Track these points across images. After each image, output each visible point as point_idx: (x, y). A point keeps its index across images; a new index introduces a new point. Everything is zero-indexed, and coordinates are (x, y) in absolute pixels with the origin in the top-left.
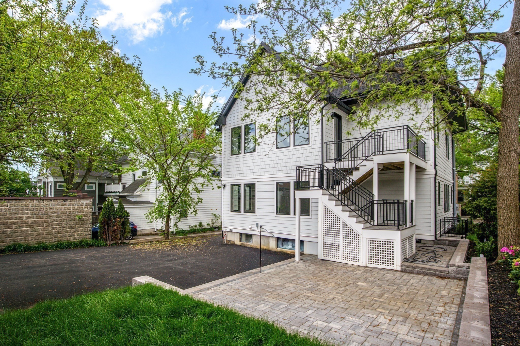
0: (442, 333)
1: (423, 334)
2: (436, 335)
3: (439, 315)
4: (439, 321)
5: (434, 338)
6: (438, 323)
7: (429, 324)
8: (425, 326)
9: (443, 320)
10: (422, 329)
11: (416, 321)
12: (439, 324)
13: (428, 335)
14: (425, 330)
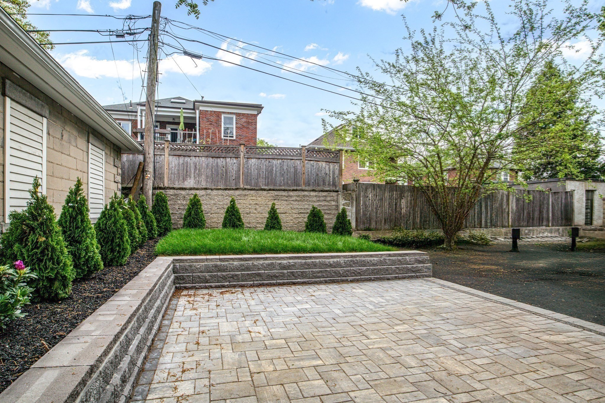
0: (179, 337)
1: (202, 329)
2: (187, 333)
3: (186, 366)
4: (186, 354)
5: (188, 329)
6: (187, 350)
7: (198, 343)
8: (203, 340)
9: (178, 359)
10: (204, 334)
11: (218, 342)
12: (184, 349)
13: (196, 330)
14: (201, 334)
